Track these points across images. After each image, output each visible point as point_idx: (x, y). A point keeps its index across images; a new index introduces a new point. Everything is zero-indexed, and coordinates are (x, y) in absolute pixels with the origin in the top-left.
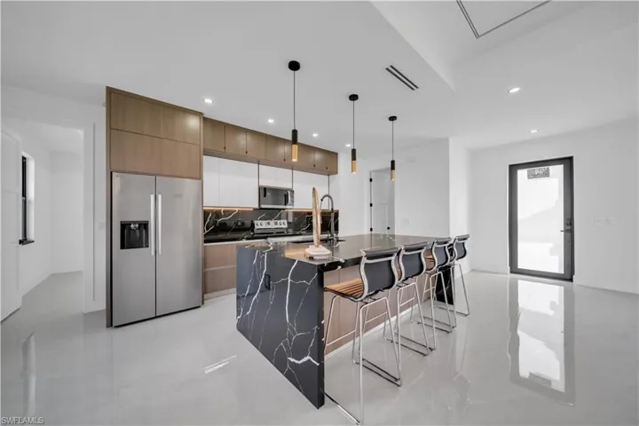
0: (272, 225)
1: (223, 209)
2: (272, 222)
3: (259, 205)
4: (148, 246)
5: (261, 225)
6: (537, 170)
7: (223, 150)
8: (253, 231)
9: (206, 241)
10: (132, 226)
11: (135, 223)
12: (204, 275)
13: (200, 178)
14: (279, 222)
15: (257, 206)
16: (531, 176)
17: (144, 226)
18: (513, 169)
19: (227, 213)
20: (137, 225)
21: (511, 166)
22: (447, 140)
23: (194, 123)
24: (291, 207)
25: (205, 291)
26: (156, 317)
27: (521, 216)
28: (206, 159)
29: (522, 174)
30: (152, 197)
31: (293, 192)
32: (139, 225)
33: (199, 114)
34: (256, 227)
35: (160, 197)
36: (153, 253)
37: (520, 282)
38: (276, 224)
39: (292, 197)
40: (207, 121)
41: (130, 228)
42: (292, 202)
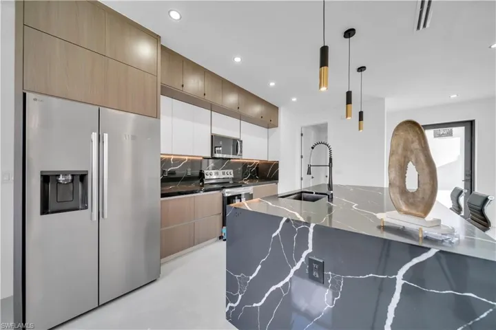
0: (220, 174)
1: (172, 157)
2: (220, 172)
3: (213, 150)
4: (86, 208)
5: (210, 174)
6: (442, 131)
7: (181, 89)
8: (202, 181)
10: (61, 179)
11: (65, 173)
13: (156, 117)
14: (226, 171)
15: (209, 155)
16: (437, 135)
17: (80, 177)
19: (178, 161)
20: (70, 177)
22: (384, 100)
23: (145, 51)
24: (239, 157)
26: (99, 306)
29: (429, 133)
30: (94, 136)
31: (241, 141)
32: (73, 176)
33: (155, 38)
34: (206, 177)
35: (106, 136)
36: (95, 218)
38: (224, 174)
39: (241, 146)
40: (167, 53)
41: (58, 182)
42: (241, 152)
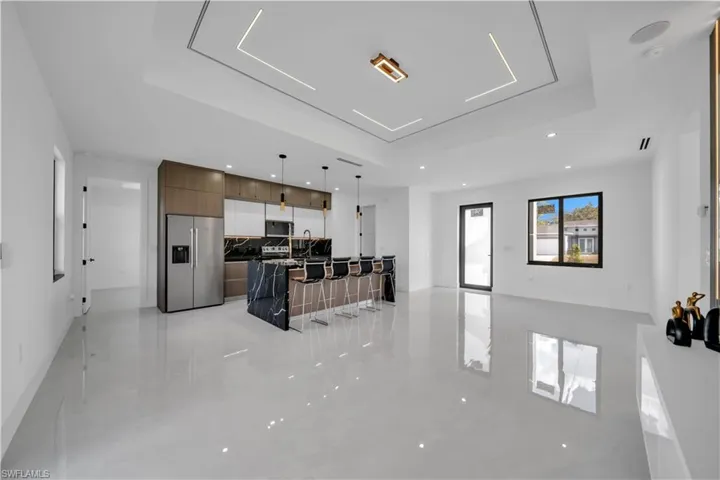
0: (277, 250)
1: (238, 237)
2: (277, 248)
3: (266, 234)
4: (189, 262)
5: (267, 250)
6: (477, 210)
7: (238, 196)
8: (260, 254)
9: (226, 260)
10: (179, 249)
11: (181, 247)
12: (225, 283)
13: (223, 217)
14: (282, 248)
15: (264, 236)
16: (473, 215)
17: (186, 249)
18: (463, 209)
19: (241, 240)
20: (182, 249)
21: (461, 207)
22: (407, 188)
23: (217, 177)
24: (291, 236)
25: (225, 296)
26: (194, 308)
27: (467, 243)
28: (226, 201)
29: (468, 212)
30: (192, 230)
31: (293, 224)
33: (221, 172)
34: (263, 252)
35: (197, 229)
36: (192, 266)
37: (466, 294)
38: (280, 249)
39: (293, 228)
40: (227, 176)
41: (177, 250)
42: (293, 232)
